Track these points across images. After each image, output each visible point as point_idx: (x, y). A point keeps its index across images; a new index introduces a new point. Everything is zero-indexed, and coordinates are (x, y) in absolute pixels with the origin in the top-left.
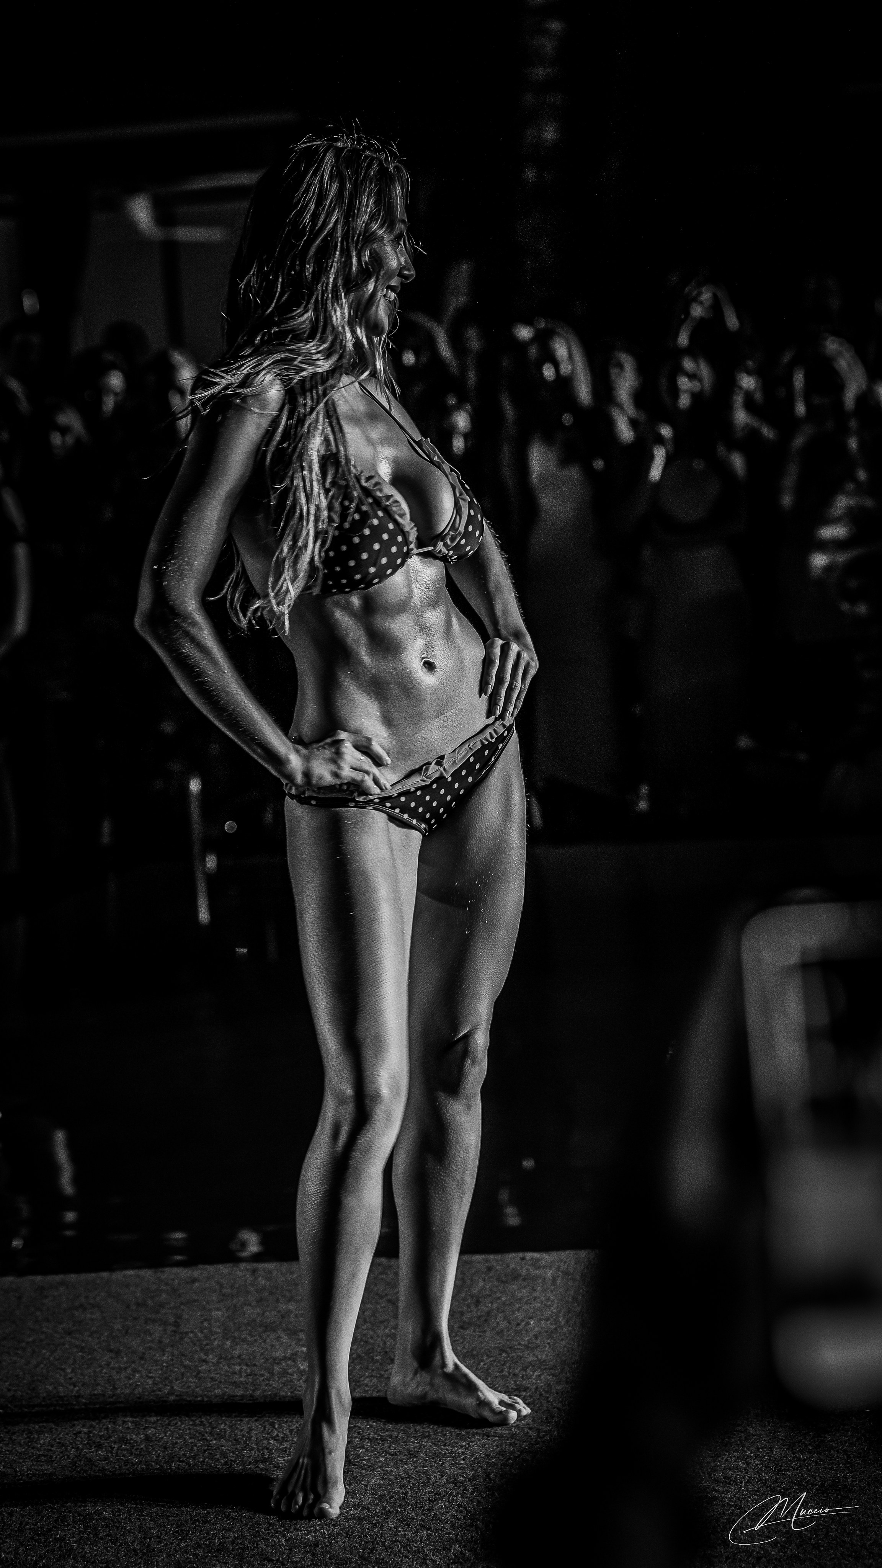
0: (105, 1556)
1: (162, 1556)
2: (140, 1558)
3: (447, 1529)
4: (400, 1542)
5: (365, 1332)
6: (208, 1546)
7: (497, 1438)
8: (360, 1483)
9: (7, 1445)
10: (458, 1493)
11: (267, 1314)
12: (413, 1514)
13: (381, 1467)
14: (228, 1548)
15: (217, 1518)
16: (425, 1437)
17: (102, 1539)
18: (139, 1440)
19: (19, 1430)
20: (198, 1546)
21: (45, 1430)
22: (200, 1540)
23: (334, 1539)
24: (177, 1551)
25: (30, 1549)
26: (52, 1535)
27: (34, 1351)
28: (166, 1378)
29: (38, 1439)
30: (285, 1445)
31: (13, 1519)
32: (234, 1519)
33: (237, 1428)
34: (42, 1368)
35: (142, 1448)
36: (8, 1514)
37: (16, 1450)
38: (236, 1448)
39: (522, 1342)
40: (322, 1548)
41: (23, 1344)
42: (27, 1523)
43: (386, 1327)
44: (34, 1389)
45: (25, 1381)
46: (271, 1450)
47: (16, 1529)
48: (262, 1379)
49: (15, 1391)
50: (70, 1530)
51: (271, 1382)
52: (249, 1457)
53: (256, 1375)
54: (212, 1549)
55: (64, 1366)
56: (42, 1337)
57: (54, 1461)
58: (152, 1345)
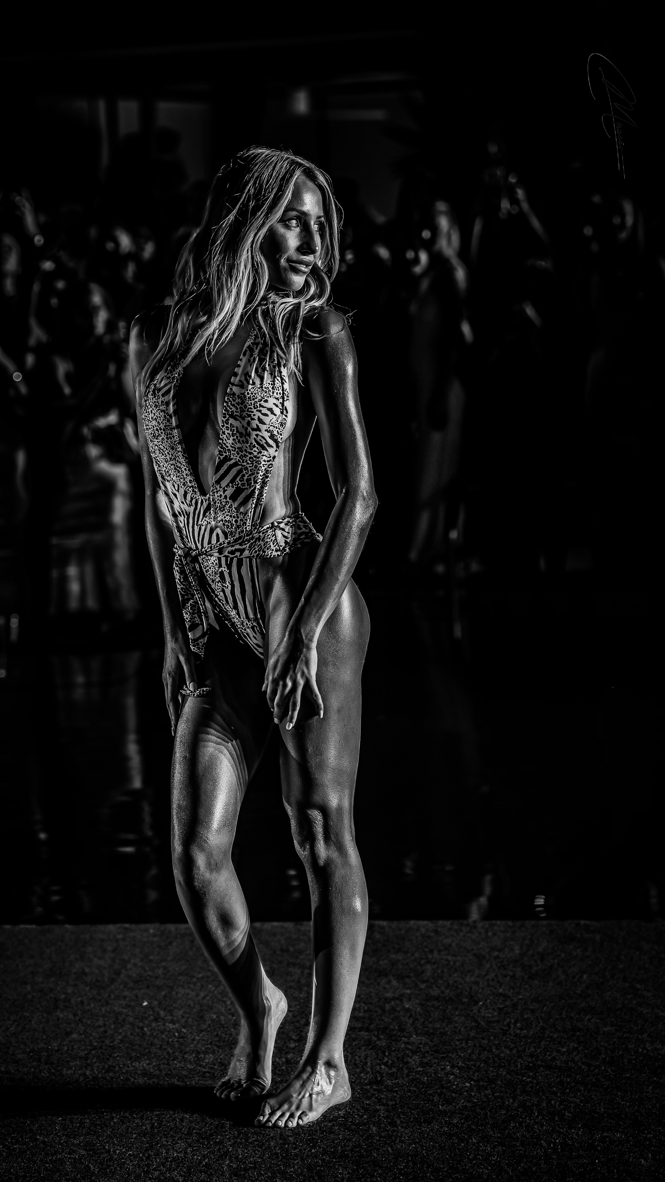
0: (253, 1158)
1: (297, 1160)
2: (280, 1161)
3: (518, 1146)
4: (481, 1156)
5: (456, 979)
6: (333, 1153)
7: (557, 1070)
8: (451, 1104)
9: (180, 1062)
10: (526, 1116)
11: (381, 962)
12: (492, 1133)
13: (467, 1091)
14: (348, 1155)
15: (340, 1130)
16: (501, 1067)
17: (251, 1143)
18: (281, 1063)
19: (190, 1050)
20: (325, 1152)
21: (209, 1051)
22: (327, 1147)
23: (430, 1151)
24: (309, 1156)
25: (196, 1150)
26: (213, 1139)
27: (202, 986)
28: (303, 1012)
29: (204, 1058)
30: (394, 1070)
31: (184, 1124)
32: (353, 1131)
33: (356, 1055)
34: (208, 1000)
35: (283, 1069)
36: (180, 1119)
37: (187, 1067)
38: (356, 1072)
39: (577, 991)
40: (421, 1158)
41: (195, 980)
42: (194, 1128)
43: (472, 976)
44: (202, 1017)
45: (195, 1010)
46: (383, 1074)
47: (186, 1132)
48: (375, 1015)
49: (188, 1018)
50: (227, 1135)
51: (383, 1018)
52: (365, 1079)
53: (371, 1011)
54: (336, 1155)
55: (225, 999)
56: (209, 974)
57: (216, 1077)
58: (292, 984)
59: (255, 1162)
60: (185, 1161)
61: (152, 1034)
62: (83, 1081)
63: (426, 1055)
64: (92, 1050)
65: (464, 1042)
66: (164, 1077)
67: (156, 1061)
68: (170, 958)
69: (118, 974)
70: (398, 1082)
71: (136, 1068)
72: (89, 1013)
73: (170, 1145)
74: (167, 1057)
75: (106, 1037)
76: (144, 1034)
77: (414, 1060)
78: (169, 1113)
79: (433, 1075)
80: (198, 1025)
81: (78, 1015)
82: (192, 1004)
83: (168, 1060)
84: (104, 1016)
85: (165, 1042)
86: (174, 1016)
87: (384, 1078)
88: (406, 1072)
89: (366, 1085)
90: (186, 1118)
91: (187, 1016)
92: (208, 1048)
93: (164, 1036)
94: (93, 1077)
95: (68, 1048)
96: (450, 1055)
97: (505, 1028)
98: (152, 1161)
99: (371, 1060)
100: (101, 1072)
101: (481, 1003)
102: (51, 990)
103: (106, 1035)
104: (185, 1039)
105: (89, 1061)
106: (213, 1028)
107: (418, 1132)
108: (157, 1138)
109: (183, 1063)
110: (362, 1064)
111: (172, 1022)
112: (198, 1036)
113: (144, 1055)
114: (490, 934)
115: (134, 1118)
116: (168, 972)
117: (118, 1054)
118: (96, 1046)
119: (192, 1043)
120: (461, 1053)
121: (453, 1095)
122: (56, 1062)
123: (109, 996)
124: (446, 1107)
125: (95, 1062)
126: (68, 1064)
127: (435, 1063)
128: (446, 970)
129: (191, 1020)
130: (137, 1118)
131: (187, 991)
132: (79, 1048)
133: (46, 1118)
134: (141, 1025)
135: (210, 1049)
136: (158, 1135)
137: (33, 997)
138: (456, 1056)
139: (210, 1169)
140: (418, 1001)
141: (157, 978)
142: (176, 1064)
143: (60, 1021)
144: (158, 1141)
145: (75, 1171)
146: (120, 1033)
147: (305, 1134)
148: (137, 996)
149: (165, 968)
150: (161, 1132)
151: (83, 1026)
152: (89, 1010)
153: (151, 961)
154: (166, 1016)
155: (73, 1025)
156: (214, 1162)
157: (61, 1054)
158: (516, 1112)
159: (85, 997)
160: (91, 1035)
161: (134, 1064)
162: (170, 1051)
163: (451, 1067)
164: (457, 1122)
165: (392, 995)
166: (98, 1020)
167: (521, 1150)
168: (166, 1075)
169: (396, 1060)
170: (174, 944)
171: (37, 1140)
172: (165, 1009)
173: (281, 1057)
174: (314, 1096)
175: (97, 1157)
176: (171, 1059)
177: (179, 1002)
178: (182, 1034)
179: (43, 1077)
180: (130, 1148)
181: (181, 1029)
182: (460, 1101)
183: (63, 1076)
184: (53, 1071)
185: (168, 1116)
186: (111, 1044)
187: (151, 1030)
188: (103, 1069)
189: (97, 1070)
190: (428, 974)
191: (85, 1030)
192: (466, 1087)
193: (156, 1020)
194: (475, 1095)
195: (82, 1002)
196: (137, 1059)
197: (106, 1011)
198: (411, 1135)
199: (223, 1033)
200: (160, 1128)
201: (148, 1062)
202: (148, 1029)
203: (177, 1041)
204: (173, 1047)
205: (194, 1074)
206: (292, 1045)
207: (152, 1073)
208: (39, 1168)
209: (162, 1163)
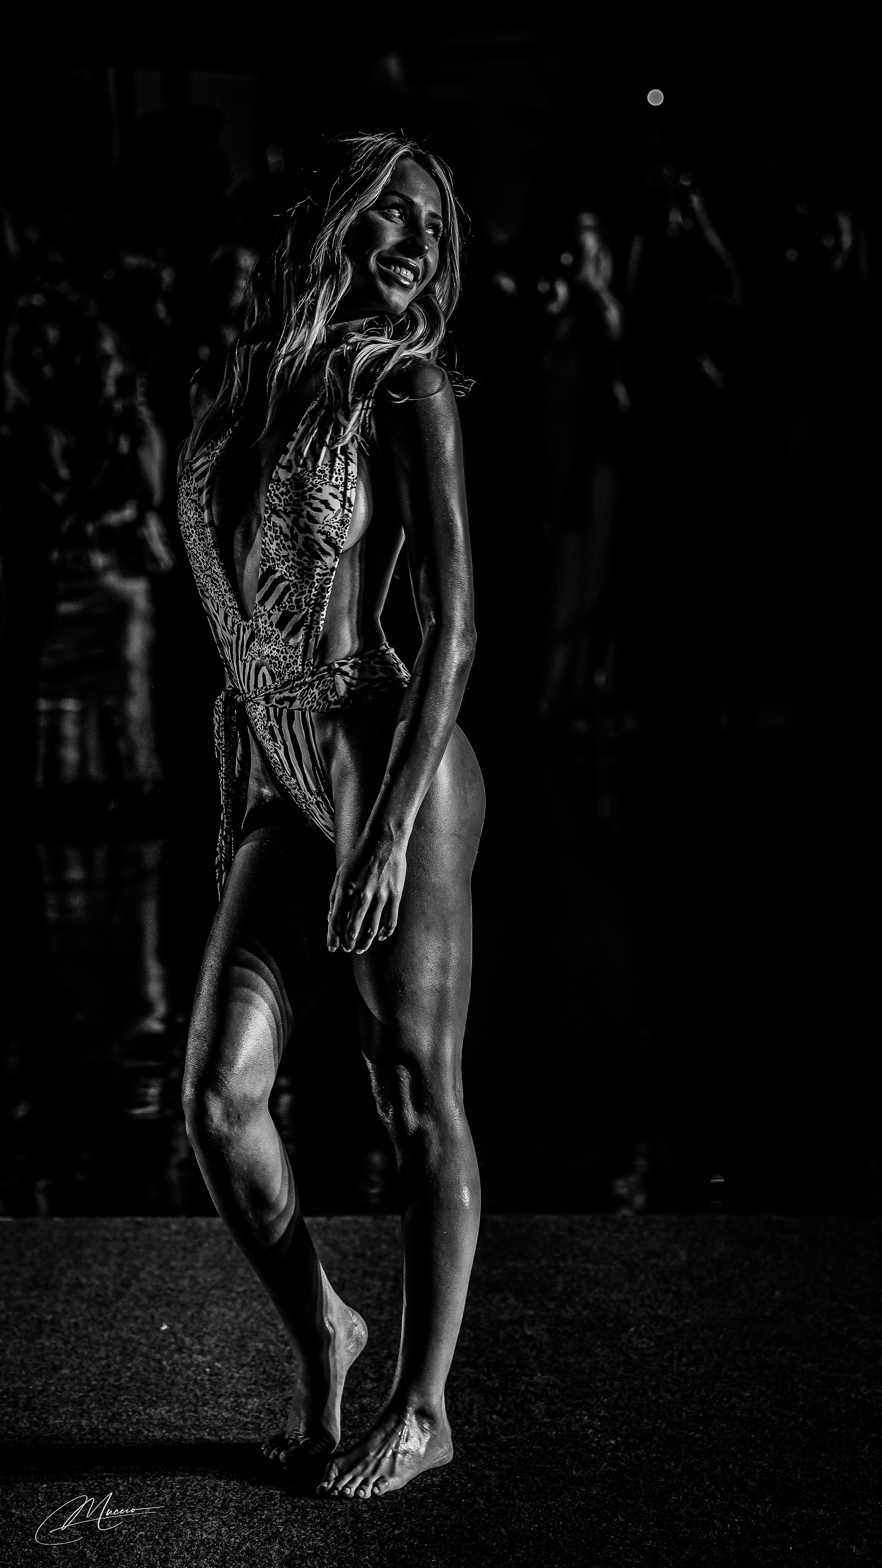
59: (315, 1548)
60: (218, 1545)
61: (174, 1370)
62: (76, 1433)
63: (556, 1400)
64: (90, 1391)
65: (608, 1383)
66: (189, 1429)
67: (178, 1407)
68: (198, 1265)
69: (126, 1285)
70: (516, 1438)
71: (151, 1417)
72: (86, 1340)
73: (198, 1523)
74: (194, 1401)
75: (109, 1373)
76: (162, 1369)
77: (538, 1408)
78: (197, 1479)
79: (564, 1428)
80: (239, 1357)
81: (70, 1343)
82: (230, 1328)
83: (195, 1405)
84: (106, 1344)
85: (191, 1380)
86: (205, 1345)
87: (497, 1433)
88: (527, 1423)
89: (471, 1441)
90: (220, 1487)
91: (223, 1344)
92: (251, 1389)
93: (190, 1373)
94: (91, 1429)
95: (56, 1387)
96: (589, 1400)
97: (665, 1364)
98: (172, 1545)
99: (478, 1408)
100: (102, 1421)
101: (632, 1329)
102: (33, 1308)
103: (109, 1370)
104: (220, 1377)
105: (85, 1407)
106: (258, 1362)
107: (543, 1507)
108: (179, 1514)
109: (216, 1410)
110: (466, 1412)
111: (202, 1353)
112: (238, 1373)
113: (163, 1399)
114: (645, 1233)
115: (148, 1485)
116: (198, 1283)
117: (126, 1396)
118: (95, 1385)
119: (230, 1383)
120: (604, 1398)
121: (593, 1456)
122: (39, 1407)
123: (114, 1317)
124: (582, 1473)
125: (94, 1408)
126: (55, 1411)
127: (567, 1412)
128: (583, 1283)
129: (227, 1350)
130: (152, 1486)
131: (223, 1310)
132: (72, 1388)
133: (25, 1484)
134: (158, 1356)
135: (254, 1391)
136: (181, 1510)
137: (8, 1317)
138: (597, 1402)
139: (254, 1557)
140: (544, 1326)
141: (181, 1291)
142: (207, 1412)
143: (46, 1351)
144: (180, 1518)
145: (64, 1558)
146: (129, 1369)
147: (385, 1509)
148: (153, 1317)
149: (192, 1278)
150: (185, 1505)
151: (77, 1358)
152: (85, 1336)
153: (173, 1268)
154: (193, 1345)
155: (63, 1357)
156: (258, 1547)
157: (47, 1396)
158: (679, 1480)
159: (80, 1318)
160: (88, 1370)
161: (148, 1411)
162: (198, 1393)
163: (590, 1418)
164: (598, 1494)
165: (508, 1318)
166: (98, 1350)
167: (685, 1532)
168: (193, 1426)
169: (512, 1408)
170: (206, 1245)
171: (13, 1515)
172: (192, 1335)
173: (353, 1402)
174: (399, 1456)
175: (96, 1539)
176: (200, 1404)
177: (211, 1325)
178: (216, 1370)
179: (21, 1428)
180: (142, 1526)
181: (214, 1363)
182: (602, 1464)
183: (49, 1426)
184: (35, 1419)
185: (195, 1483)
186: (117, 1383)
187: (172, 1364)
188: (105, 1418)
189: (97, 1419)
190: (559, 1289)
191: (80, 1363)
192: (611, 1444)
193: (179, 1350)
194: (623, 1456)
195: (76, 1325)
196: (153, 1404)
197: (109, 1337)
198: (533, 1511)
199: (272, 1368)
200: (183, 1499)
201: (167, 1408)
202: (168, 1363)
203: (208, 1380)
204: (202, 1387)
205: (231, 1426)
206: (369, 1386)
207: (174, 1423)
208: (15, 1553)
209: (186, 1548)
